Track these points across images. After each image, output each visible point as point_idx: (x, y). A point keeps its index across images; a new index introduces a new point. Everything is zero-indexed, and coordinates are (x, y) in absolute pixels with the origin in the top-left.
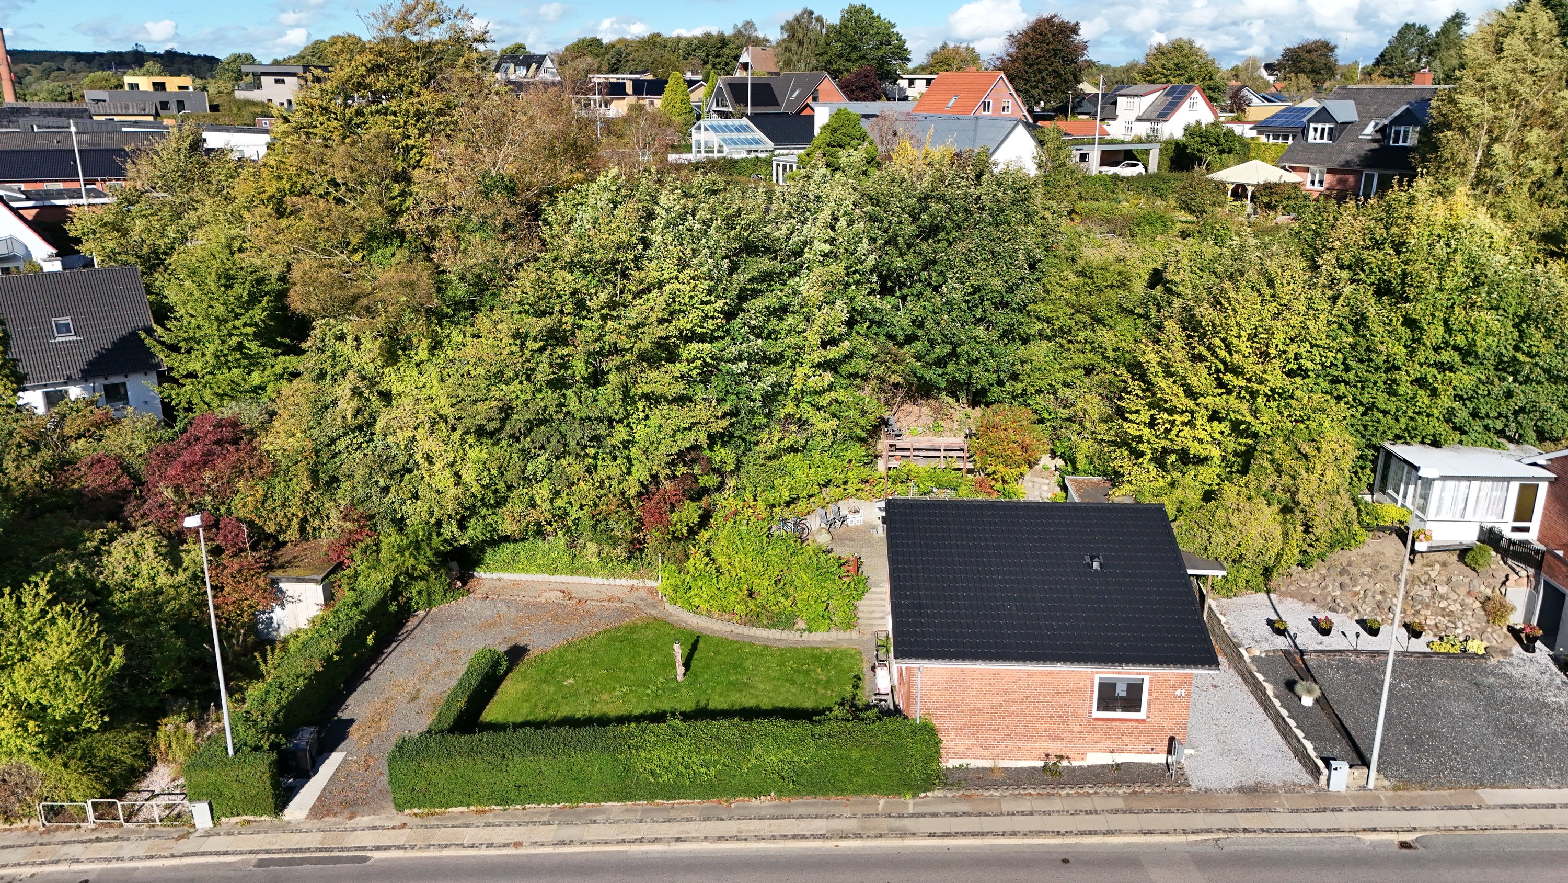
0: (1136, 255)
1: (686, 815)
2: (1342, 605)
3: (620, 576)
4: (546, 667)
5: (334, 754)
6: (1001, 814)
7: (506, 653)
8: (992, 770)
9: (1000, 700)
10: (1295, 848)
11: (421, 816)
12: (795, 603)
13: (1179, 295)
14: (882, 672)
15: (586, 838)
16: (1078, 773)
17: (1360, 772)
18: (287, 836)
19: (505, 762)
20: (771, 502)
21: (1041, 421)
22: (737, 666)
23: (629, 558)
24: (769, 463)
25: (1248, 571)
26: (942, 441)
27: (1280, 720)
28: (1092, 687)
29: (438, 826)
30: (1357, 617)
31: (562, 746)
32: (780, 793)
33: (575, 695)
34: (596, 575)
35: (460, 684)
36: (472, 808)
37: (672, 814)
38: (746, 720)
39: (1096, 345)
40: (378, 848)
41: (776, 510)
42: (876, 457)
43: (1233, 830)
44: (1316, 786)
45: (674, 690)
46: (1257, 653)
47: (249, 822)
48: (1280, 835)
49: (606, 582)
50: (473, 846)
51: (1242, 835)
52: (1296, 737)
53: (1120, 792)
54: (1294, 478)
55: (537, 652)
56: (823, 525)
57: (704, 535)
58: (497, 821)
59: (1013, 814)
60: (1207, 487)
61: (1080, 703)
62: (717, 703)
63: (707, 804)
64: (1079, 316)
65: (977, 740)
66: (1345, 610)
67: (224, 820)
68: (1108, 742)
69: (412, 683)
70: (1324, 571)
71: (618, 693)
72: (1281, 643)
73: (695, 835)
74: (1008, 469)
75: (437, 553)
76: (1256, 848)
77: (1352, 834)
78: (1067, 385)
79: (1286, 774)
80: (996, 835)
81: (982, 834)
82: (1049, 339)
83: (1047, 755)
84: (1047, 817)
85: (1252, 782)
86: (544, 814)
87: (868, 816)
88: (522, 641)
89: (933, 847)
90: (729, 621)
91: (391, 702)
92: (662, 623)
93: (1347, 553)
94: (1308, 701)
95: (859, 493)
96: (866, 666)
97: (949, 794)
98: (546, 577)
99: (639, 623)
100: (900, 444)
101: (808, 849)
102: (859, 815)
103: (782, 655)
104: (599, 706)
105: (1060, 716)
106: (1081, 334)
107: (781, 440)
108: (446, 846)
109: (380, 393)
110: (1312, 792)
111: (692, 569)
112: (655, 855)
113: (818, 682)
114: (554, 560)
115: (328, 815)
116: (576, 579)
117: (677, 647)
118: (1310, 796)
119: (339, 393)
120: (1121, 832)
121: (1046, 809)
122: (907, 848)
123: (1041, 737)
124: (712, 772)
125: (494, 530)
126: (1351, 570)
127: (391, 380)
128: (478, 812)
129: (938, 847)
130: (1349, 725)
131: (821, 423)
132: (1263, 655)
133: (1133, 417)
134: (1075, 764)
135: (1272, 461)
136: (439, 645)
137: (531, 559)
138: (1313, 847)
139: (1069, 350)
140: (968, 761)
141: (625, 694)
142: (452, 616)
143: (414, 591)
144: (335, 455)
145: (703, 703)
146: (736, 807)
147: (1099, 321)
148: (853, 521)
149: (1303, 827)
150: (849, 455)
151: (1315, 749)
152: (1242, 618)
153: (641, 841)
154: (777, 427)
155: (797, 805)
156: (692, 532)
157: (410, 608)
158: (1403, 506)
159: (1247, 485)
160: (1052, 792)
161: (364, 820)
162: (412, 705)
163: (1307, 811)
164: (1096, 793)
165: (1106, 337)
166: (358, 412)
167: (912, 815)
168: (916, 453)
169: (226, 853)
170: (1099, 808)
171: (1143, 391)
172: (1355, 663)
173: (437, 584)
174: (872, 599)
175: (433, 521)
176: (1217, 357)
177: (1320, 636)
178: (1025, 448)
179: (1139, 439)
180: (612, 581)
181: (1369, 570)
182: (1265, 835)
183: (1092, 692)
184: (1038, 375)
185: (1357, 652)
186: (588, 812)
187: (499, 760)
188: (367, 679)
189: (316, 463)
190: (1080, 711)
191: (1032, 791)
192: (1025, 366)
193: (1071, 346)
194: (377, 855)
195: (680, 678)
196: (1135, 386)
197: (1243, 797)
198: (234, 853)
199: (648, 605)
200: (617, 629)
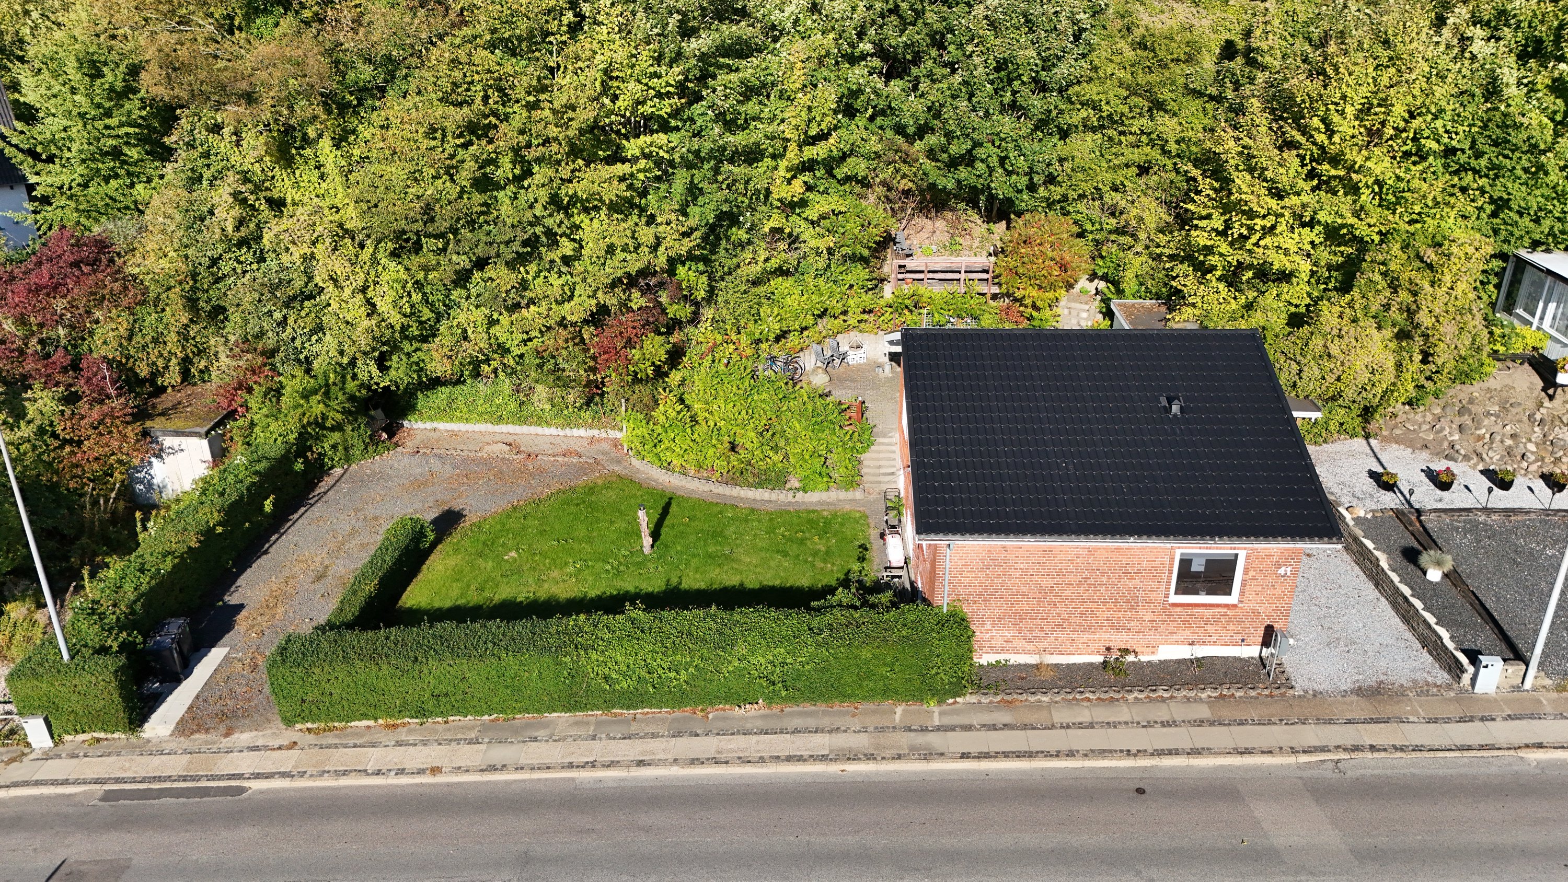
0: (1205, 22)
1: (650, 729)
2: (1463, 452)
3: (578, 426)
4: (483, 537)
5: (214, 650)
6: (1053, 727)
7: (435, 522)
8: (1037, 667)
9: (1051, 582)
10: (1441, 772)
11: (317, 732)
12: (786, 457)
13: (1264, 68)
14: (893, 542)
15: (523, 761)
16: (1147, 671)
17: (1517, 669)
18: (145, 759)
19: (417, 667)
20: (757, 336)
21: (1081, 235)
22: (717, 535)
23: (588, 404)
24: (755, 290)
25: (1343, 411)
26: (964, 260)
27: (1400, 600)
28: (1171, 565)
29: (336, 746)
30: (1481, 467)
31: (490, 645)
32: (770, 700)
33: (519, 572)
34: (549, 425)
35: (371, 562)
36: (380, 721)
37: (634, 728)
38: (725, 609)
39: (1154, 136)
40: (257, 776)
41: (764, 346)
42: (882, 281)
43: (1356, 748)
44: (1456, 686)
45: (639, 565)
46: (1362, 514)
47: (98, 740)
48: (1418, 754)
49: (561, 433)
50: (378, 773)
51: (1369, 755)
52: (1425, 621)
53: (1204, 696)
54: (1415, 294)
55: (475, 520)
56: (819, 364)
57: (675, 377)
58: (411, 739)
59: (1068, 727)
60: (1293, 309)
61: (1154, 585)
62: (693, 581)
63: (678, 714)
64: (1135, 100)
65: (1020, 631)
66: (1466, 458)
67: (67, 738)
68: (1187, 632)
69: (319, 558)
70: (1438, 411)
71: (570, 569)
72: (1389, 500)
73: (662, 756)
74: (1041, 293)
75: (352, 398)
76: (1389, 772)
77: (1512, 752)
78: (1115, 189)
79: (1414, 670)
80: (1048, 755)
81: (1030, 755)
82: (1094, 130)
83: (1108, 649)
84: (1111, 731)
85: (1372, 682)
86: (472, 728)
87: (881, 729)
88: (457, 505)
89: (968, 772)
90: (708, 479)
91: (291, 583)
92: (627, 481)
93: (1467, 388)
94: (1434, 575)
95: (862, 325)
96: (874, 533)
97: (985, 700)
98: (489, 427)
99: (600, 482)
100: (910, 264)
101: (806, 774)
102: (871, 729)
103: (771, 520)
104: (546, 586)
105: (1128, 602)
106: (1136, 122)
107: (767, 260)
108: (345, 773)
109: (270, 201)
110: (1452, 694)
111: (662, 418)
112: (610, 784)
113: (815, 554)
114: (498, 406)
115: (198, 731)
116: (525, 429)
117: (641, 514)
118: (1450, 700)
119: (216, 200)
120: (1209, 751)
121: (1111, 720)
122: (933, 773)
123: (1101, 627)
124: (683, 676)
125: (421, 369)
126: (1474, 408)
127: (284, 186)
128: (387, 726)
129: (974, 772)
130: (1490, 605)
131: (812, 239)
132: (1369, 516)
133: (1203, 223)
134: (1144, 658)
135: (1384, 274)
136: (357, 510)
137: (471, 406)
138: (1463, 771)
139: (1120, 143)
140: (1007, 657)
141: (579, 570)
142: (374, 473)
143: (326, 445)
144: (218, 280)
145: (674, 581)
146: (714, 718)
147: (1158, 106)
148: (854, 358)
149: (1446, 743)
150: (850, 279)
151: (1452, 638)
152: (1337, 470)
153: (593, 765)
154: (763, 244)
155: (791, 714)
156: (660, 373)
157: (323, 465)
158: (1539, 329)
159: (1351, 305)
160: (1117, 696)
161: (244, 738)
162: (317, 585)
163: (1448, 721)
164: (1172, 697)
165: (1167, 126)
166: (241, 223)
167: (939, 729)
168: (931, 275)
169: (66, 782)
170: (1178, 718)
171: (1215, 190)
172: (1485, 524)
173: (354, 436)
174: (879, 452)
175: (345, 360)
176: (1314, 143)
177: (1438, 492)
178: (1064, 267)
179: (1209, 250)
180: (568, 431)
181: (1497, 408)
182: (1399, 754)
183: (1171, 572)
184: (1080, 175)
185: (1486, 510)
186: (528, 726)
187: (410, 664)
188: (266, 552)
189: (194, 289)
190: (1153, 596)
191: (1091, 696)
192: (1066, 164)
193: (1123, 138)
194: (256, 785)
195: (647, 550)
196: (1206, 185)
197: (1363, 702)
198: (76, 782)
199: (612, 460)
200: (572, 490)
